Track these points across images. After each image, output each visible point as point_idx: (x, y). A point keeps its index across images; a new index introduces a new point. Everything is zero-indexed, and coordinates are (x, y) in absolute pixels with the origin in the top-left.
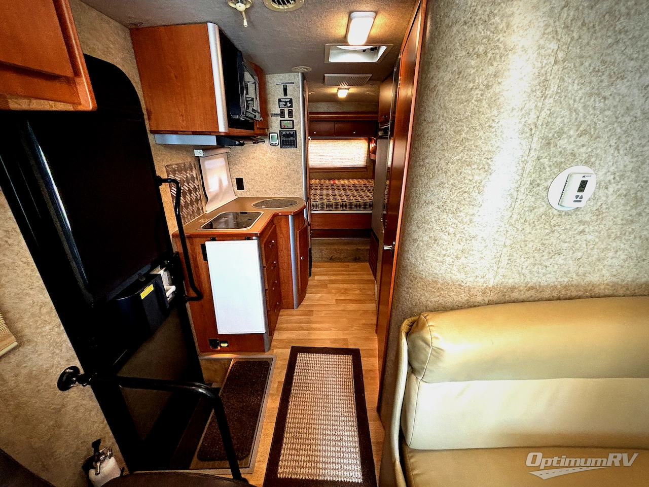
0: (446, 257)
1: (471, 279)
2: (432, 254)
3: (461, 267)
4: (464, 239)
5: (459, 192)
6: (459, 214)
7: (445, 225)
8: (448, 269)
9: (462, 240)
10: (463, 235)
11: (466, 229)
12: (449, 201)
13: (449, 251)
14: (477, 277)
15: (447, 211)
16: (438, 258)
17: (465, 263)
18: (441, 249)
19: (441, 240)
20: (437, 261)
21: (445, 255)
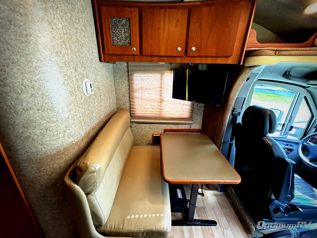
0: (58, 135)
1: (76, 138)
2: (48, 138)
3: (69, 135)
4: (64, 121)
5: (49, 97)
6: (55, 110)
7: (49, 118)
8: (63, 140)
9: (63, 122)
10: (62, 119)
11: (62, 116)
12: (44, 104)
13: (59, 131)
14: (77, 135)
15: (46, 110)
16: (54, 138)
17: (69, 132)
18: (54, 132)
19: (51, 128)
20: (54, 140)
21: (57, 134)
